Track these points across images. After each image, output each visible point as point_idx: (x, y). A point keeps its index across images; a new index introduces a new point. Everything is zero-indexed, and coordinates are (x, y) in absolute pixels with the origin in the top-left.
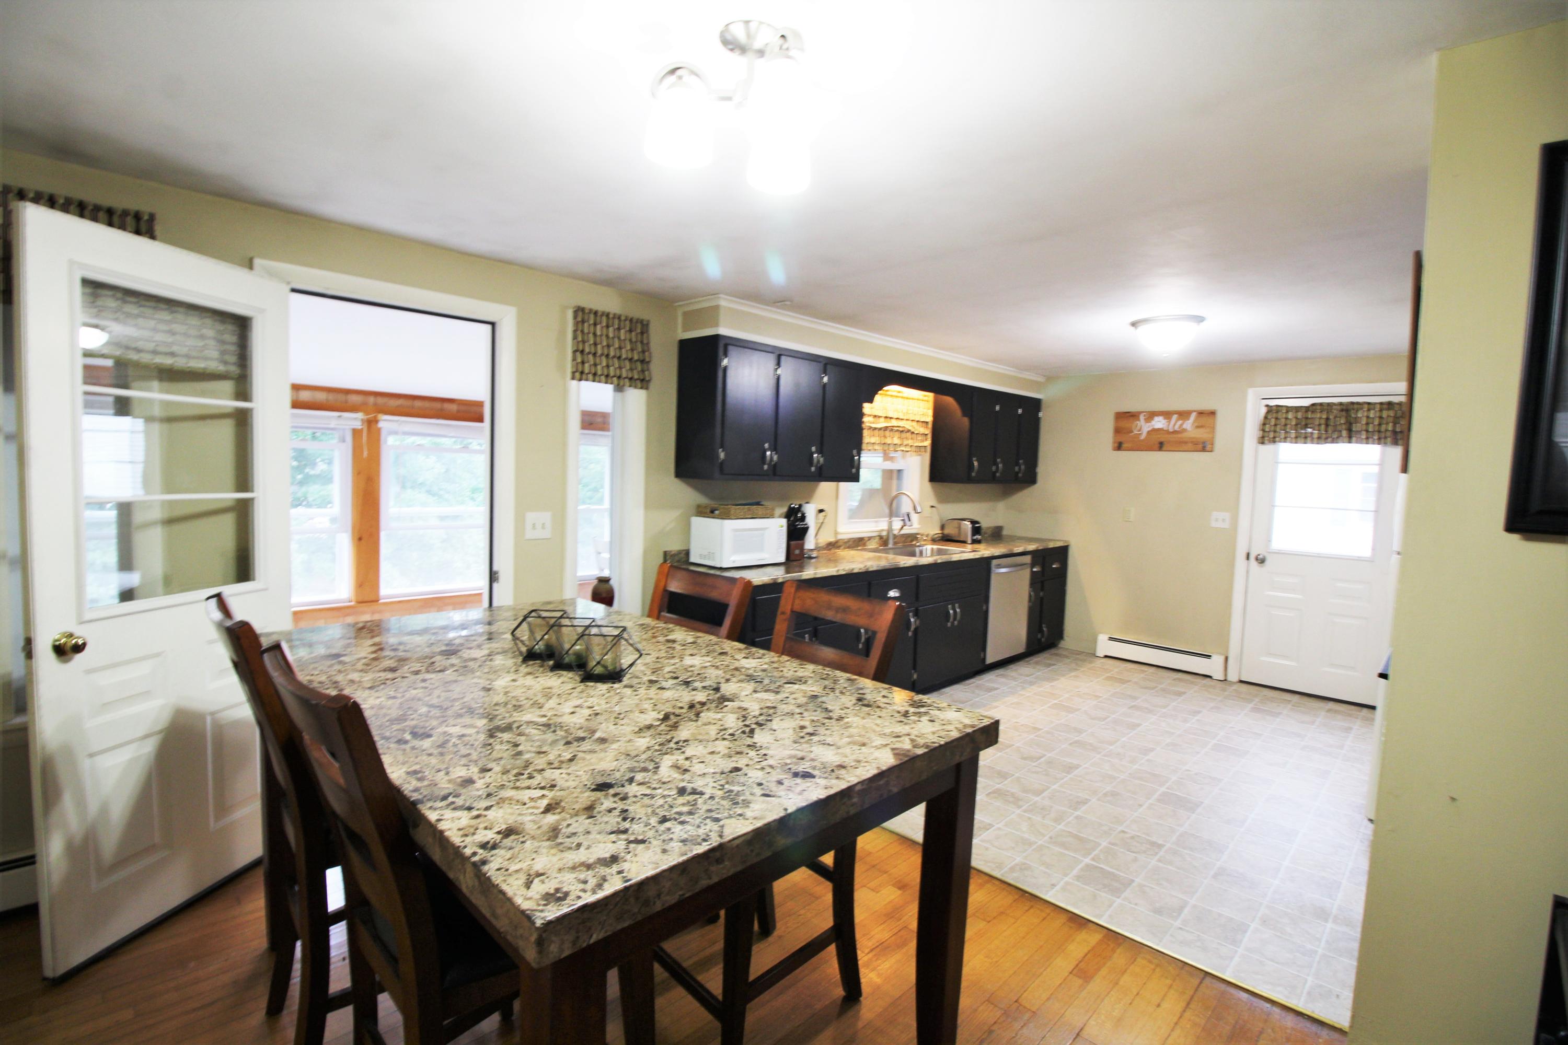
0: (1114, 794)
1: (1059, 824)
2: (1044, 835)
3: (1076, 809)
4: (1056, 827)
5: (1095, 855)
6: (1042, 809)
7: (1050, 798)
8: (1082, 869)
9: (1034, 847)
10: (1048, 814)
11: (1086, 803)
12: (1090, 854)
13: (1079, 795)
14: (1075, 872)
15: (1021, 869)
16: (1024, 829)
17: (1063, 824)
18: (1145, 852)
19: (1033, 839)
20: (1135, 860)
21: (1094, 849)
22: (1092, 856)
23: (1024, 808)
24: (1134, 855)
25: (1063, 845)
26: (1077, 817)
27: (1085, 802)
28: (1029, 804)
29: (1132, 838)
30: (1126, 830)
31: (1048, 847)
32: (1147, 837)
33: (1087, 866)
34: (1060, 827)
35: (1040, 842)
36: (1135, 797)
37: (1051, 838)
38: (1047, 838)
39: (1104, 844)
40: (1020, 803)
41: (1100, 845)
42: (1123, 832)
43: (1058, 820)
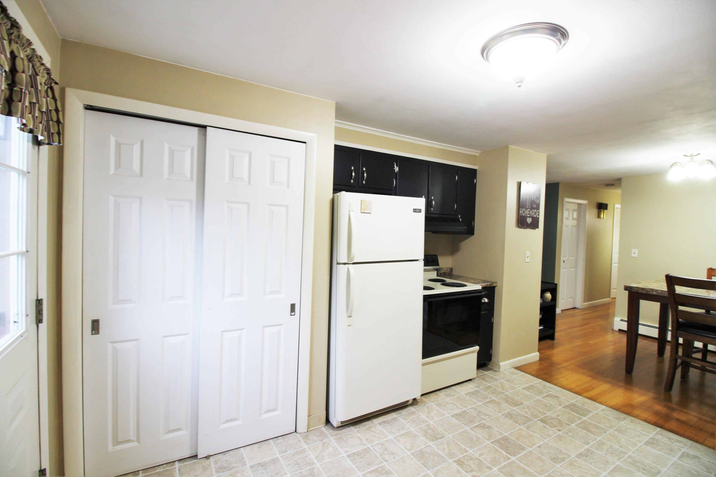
0: (555, 460)
1: (600, 440)
2: (610, 434)
3: (588, 450)
4: (602, 438)
5: (580, 420)
6: (613, 453)
7: (608, 462)
8: (588, 415)
9: (615, 428)
10: (608, 449)
11: (579, 454)
12: (583, 421)
13: (583, 463)
14: (591, 414)
15: (620, 418)
16: (623, 440)
17: (598, 440)
18: (551, 419)
19: (616, 433)
20: (558, 416)
21: (580, 423)
22: (581, 420)
23: (626, 456)
24: (558, 418)
25: (598, 427)
26: (588, 443)
27: (580, 456)
28: (623, 459)
29: (555, 426)
30: (557, 431)
31: (607, 427)
32: (545, 425)
33: (585, 416)
34: (599, 439)
35: (612, 430)
36: (540, 455)
37: (605, 432)
38: (608, 433)
39: (573, 425)
40: (630, 460)
41: (576, 425)
42: (559, 430)
43: (601, 444)
